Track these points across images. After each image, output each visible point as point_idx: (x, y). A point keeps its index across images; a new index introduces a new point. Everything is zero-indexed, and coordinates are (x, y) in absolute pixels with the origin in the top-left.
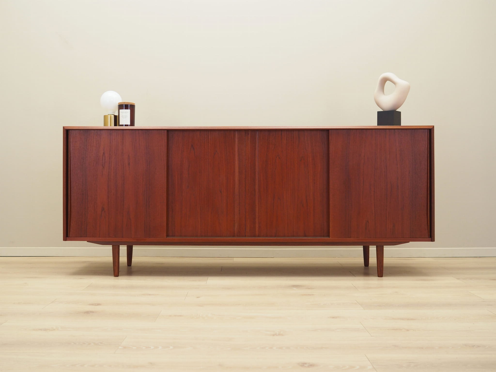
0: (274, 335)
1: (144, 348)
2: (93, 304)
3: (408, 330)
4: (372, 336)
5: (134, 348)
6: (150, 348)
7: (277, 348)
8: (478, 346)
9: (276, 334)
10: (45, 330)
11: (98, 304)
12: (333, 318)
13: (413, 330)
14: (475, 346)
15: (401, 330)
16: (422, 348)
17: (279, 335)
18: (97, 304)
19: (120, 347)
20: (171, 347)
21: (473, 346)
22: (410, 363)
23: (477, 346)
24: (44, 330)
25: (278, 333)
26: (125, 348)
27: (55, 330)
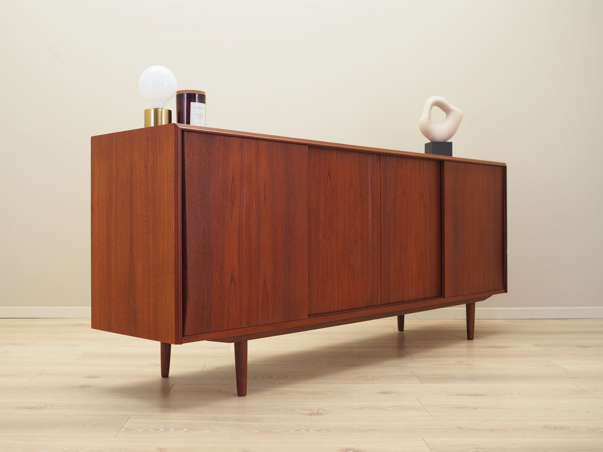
0: (311, 415)
1: (152, 430)
2: (89, 377)
3: (475, 409)
4: (431, 416)
5: (140, 430)
6: (160, 430)
7: (314, 430)
8: (562, 428)
9: (314, 413)
10: (31, 408)
11: (96, 377)
12: (384, 393)
13: (482, 408)
14: (557, 427)
15: (467, 408)
16: (493, 430)
17: (317, 414)
18: (94, 377)
19: (122, 430)
20: (185, 430)
21: (555, 428)
22: (478, 448)
23: (560, 428)
24: (29, 408)
25: (316, 412)
26: (128, 430)
27: (42, 408)
